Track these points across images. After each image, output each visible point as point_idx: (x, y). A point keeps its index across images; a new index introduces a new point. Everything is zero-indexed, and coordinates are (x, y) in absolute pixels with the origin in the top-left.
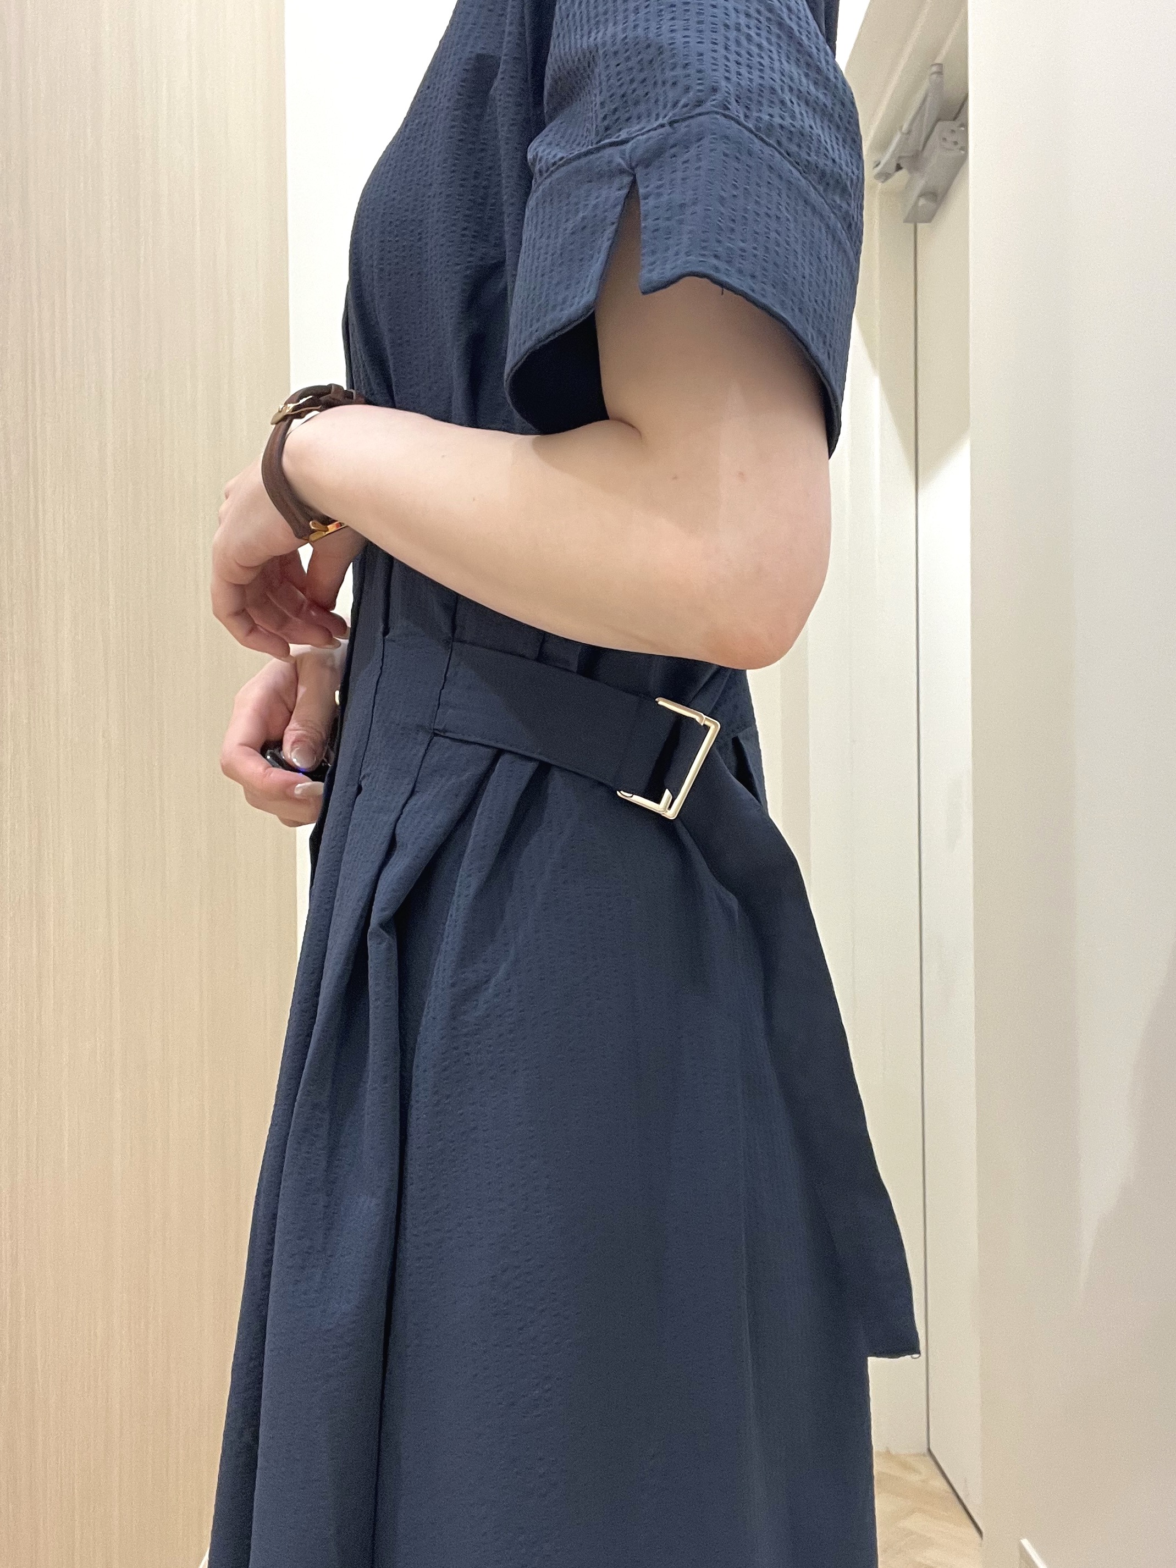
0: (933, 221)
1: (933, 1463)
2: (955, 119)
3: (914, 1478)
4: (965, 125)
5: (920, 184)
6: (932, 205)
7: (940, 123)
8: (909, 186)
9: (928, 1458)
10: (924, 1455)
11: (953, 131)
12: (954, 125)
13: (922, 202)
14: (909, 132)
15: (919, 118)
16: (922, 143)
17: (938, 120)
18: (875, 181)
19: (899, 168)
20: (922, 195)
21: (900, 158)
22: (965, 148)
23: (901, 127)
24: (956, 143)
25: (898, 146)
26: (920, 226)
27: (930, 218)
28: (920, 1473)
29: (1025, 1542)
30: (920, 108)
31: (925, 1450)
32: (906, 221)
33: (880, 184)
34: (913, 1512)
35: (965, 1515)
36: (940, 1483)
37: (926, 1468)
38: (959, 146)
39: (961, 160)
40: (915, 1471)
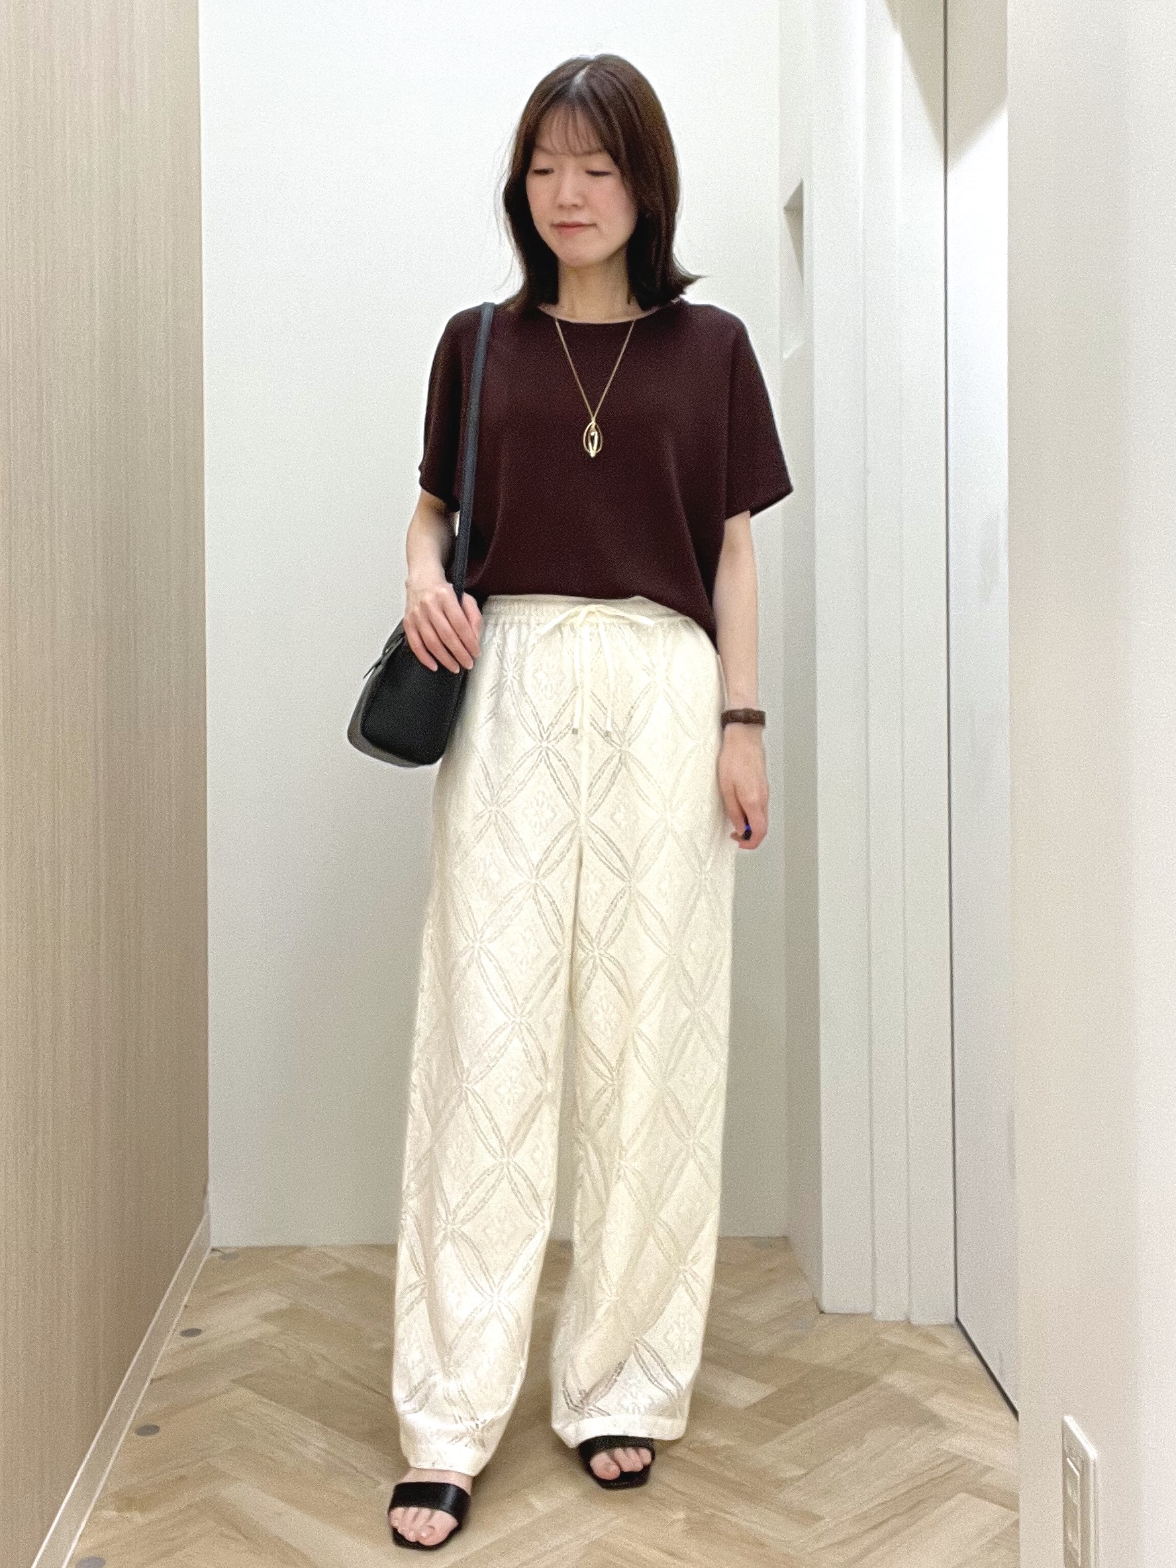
1: (961, 1335)
3: (936, 1352)
9: (957, 1331)
10: (952, 1326)
28: (946, 1347)
29: (1070, 1421)
31: (953, 1320)
34: (937, 1391)
35: (999, 1396)
36: (970, 1359)
37: (953, 1341)
40: (941, 1344)
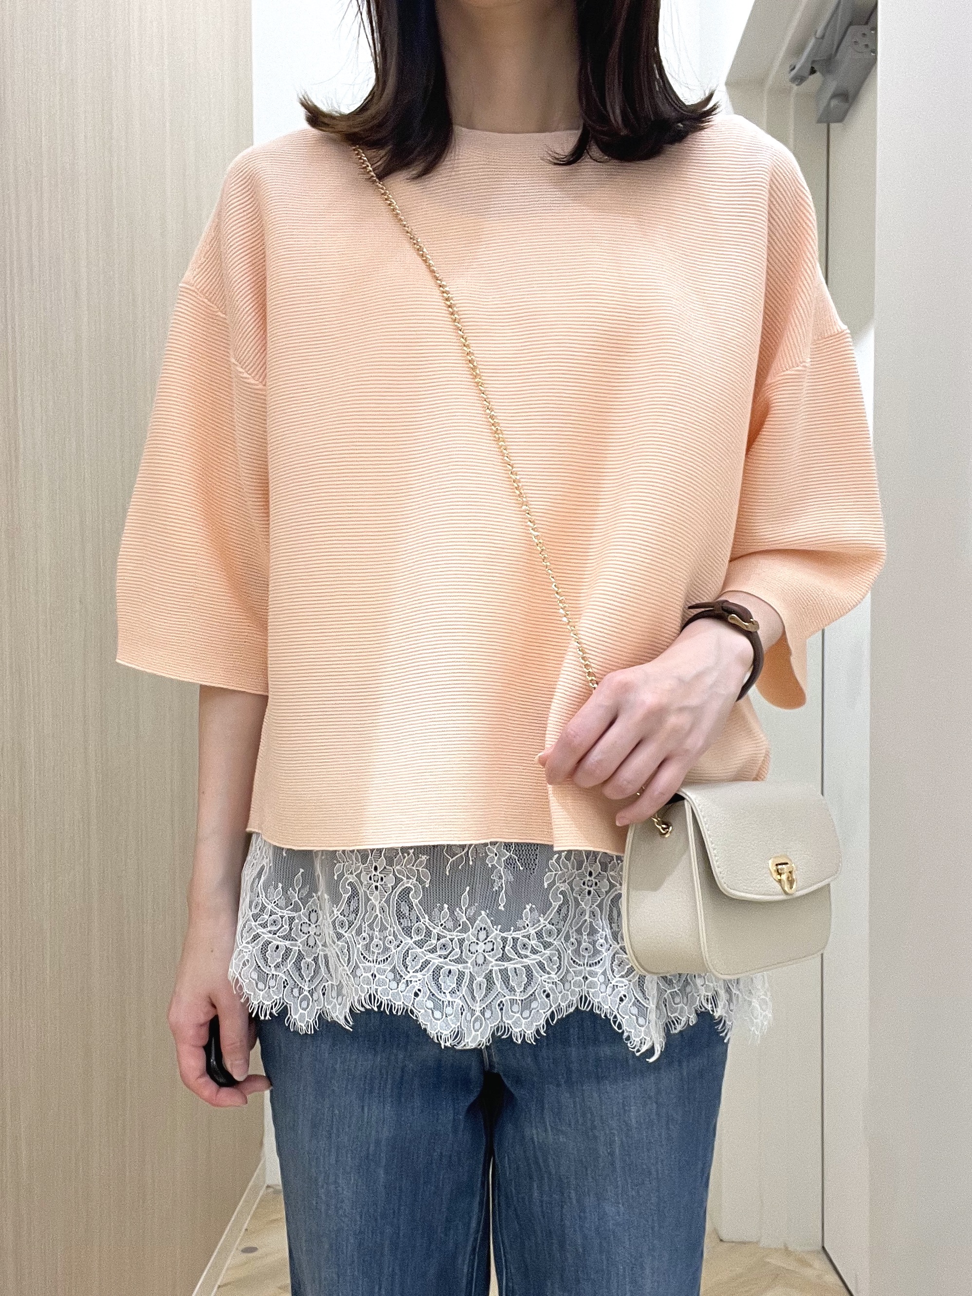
0: (844, 122)
1: (826, 1259)
2: (867, 23)
3: (809, 1272)
4: (875, 29)
5: (832, 86)
6: (847, 105)
7: (852, 27)
8: (821, 90)
9: (822, 1255)
10: (819, 1252)
11: (864, 34)
12: (865, 29)
13: (834, 103)
14: (823, 37)
15: (832, 23)
16: (835, 47)
17: (851, 24)
18: (790, 84)
19: (813, 71)
20: (834, 96)
21: (813, 62)
22: (875, 51)
23: (815, 34)
24: (867, 46)
25: (812, 49)
26: (833, 126)
27: (841, 119)
28: (815, 1268)
30: (832, 16)
31: (820, 1247)
32: (820, 121)
33: (795, 88)
36: (832, 1278)
37: (820, 1263)
38: (869, 49)
39: (872, 63)
40: (811, 1266)
